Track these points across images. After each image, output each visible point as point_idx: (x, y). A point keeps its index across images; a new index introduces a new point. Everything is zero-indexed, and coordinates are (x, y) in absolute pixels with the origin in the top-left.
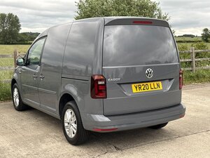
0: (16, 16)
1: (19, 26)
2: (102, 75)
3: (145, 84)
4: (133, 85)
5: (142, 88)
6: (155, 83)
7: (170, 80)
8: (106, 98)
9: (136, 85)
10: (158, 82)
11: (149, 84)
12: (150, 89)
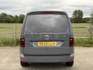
0: (82, 11)
1: (83, 15)
2: (23, 37)
3: (46, 42)
4: (39, 42)
5: (44, 44)
7: (63, 41)
8: (24, 47)
9: (40, 42)
10: (54, 42)
11: (48, 42)
12: (48, 45)
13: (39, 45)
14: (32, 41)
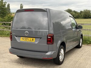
3: (26, 38)
4: (21, 38)
5: (25, 40)
6: (32, 38)
8: (12, 41)
10: (33, 38)
11: (28, 38)
12: (28, 41)
13: (21, 40)
14: (16, 36)
